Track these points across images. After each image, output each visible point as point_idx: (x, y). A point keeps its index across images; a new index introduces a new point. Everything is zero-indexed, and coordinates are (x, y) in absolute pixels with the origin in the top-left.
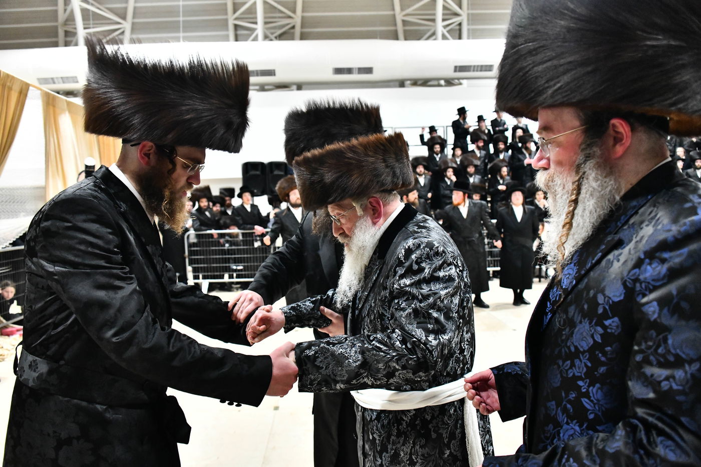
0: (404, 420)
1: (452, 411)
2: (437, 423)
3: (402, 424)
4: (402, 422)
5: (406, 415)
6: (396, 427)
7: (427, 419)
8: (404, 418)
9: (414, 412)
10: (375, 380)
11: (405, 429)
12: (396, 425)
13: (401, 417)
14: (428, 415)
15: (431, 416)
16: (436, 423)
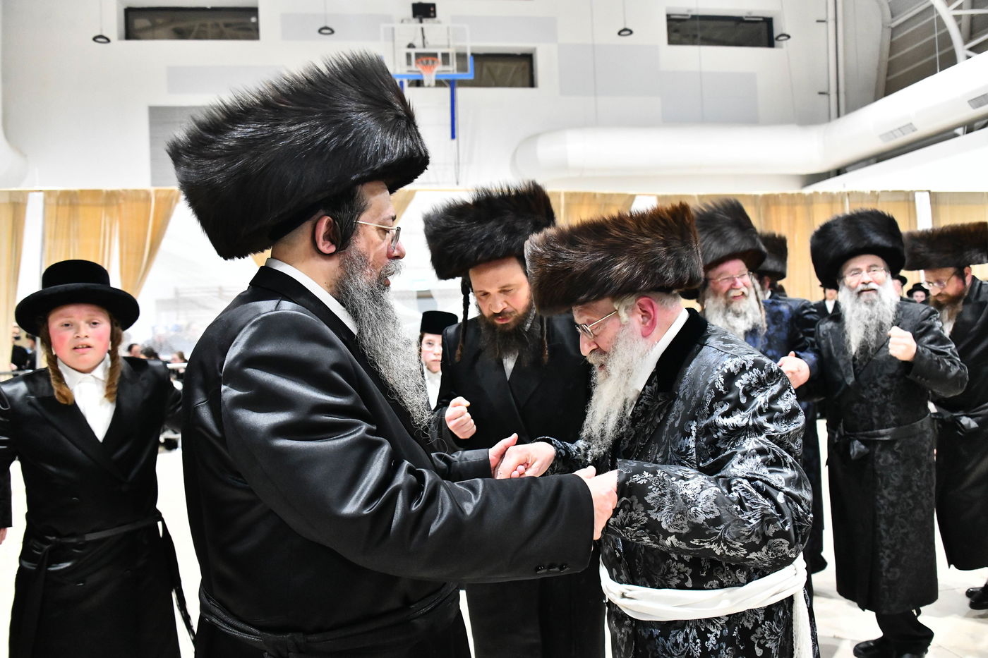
0: (711, 633)
1: (781, 614)
2: (763, 634)
3: (708, 639)
4: (709, 635)
5: (713, 625)
6: (699, 645)
7: (747, 628)
8: (712, 629)
9: (727, 619)
10: (730, 549)
11: (714, 645)
12: (698, 641)
13: (706, 628)
14: (748, 621)
15: (754, 623)
16: (761, 634)
